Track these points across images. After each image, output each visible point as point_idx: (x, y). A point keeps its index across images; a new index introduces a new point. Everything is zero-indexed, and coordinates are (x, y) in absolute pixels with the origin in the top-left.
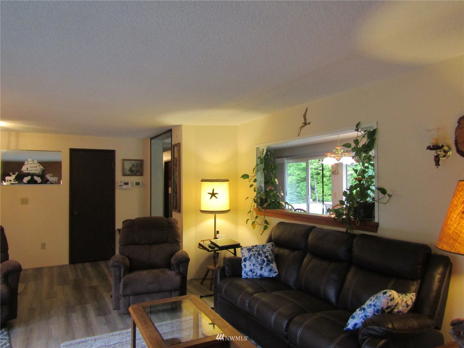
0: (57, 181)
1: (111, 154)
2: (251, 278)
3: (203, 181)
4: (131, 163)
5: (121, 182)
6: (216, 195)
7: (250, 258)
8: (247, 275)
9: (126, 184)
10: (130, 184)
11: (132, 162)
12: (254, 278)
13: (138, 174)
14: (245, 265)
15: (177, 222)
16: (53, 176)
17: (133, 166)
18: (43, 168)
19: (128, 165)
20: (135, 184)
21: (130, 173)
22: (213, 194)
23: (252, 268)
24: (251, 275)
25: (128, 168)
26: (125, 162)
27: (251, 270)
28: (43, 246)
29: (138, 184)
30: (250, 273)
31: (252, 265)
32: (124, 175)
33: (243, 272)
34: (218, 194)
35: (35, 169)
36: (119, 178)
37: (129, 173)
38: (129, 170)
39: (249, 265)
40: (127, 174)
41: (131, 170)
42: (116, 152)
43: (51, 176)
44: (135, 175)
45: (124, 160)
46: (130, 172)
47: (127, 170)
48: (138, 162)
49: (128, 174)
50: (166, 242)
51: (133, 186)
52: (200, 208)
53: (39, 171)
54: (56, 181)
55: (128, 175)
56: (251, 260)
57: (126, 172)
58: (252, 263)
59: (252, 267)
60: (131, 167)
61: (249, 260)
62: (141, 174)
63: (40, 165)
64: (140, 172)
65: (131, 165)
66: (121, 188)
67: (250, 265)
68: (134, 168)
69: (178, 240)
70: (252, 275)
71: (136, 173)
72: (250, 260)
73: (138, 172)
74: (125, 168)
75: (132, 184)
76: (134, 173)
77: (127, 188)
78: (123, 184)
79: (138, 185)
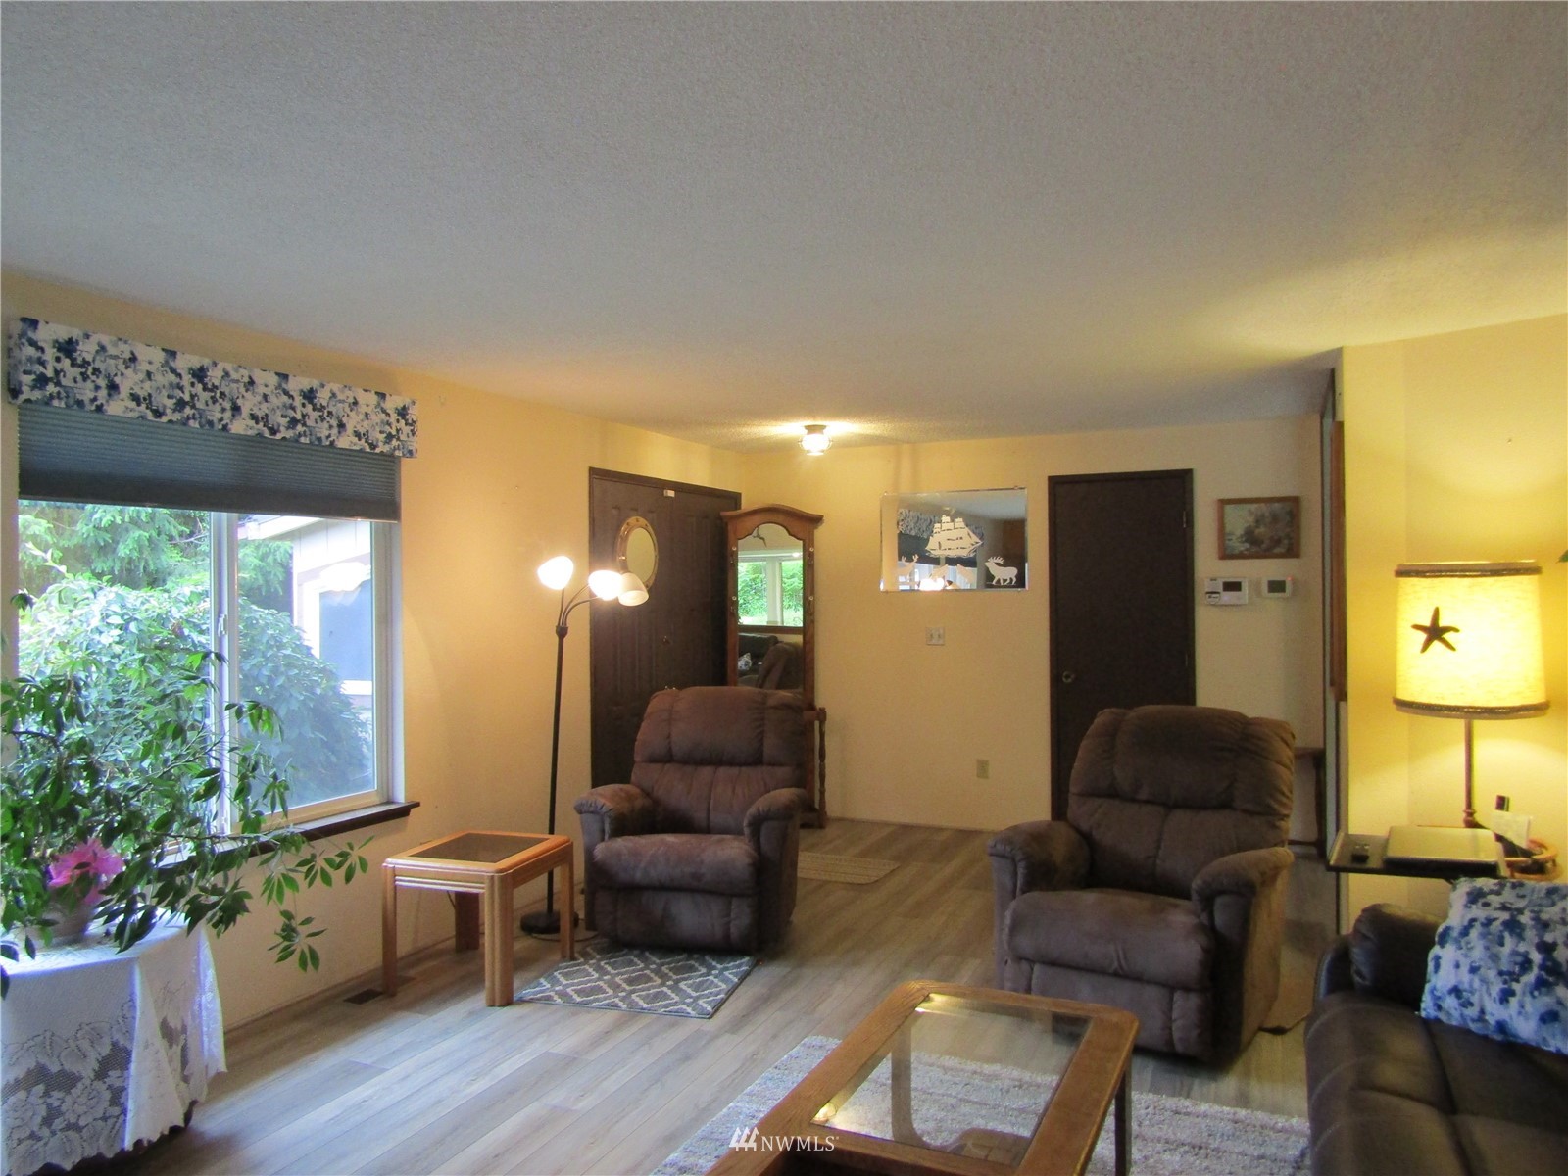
0: (1015, 580)
1: (1178, 483)
2: (1456, 1027)
3: (1404, 572)
4: (1250, 510)
5: (1212, 580)
6: (1447, 636)
7: (1465, 932)
8: (1439, 1008)
9: (1233, 586)
10: (1245, 586)
11: (1253, 507)
12: (1469, 1032)
13: (1277, 550)
14: (1437, 959)
15: (1288, 737)
16: (1005, 565)
17: (1258, 522)
18: (978, 540)
19: (1239, 521)
20: (1265, 587)
21: (1247, 550)
22: (1435, 632)
23: (1461, 982)
24: (1456, 1014)
25: (1239, 532)
26: (1228, 508)
27: (1456, 991)
28: (982, 768)
29: (1276, 587)
30: (1450, 1002)
31: (1468, 967)
32: (1226, 554)
33: (1427, 987)
34: (1456, 630)
35: (960, 543)
36: (1208, 566)
37: (1242, 547)
38: (1241, 536)
39: (1453, 963)
40: (1236, 552)
41: (1250, 536)
42: (1194, 473)
43: (998, 564)
44: (1266, 554)
45: (1223, 503)
46: (1247, 545)
47: (1234, 538)
48: (1277, 505)
49: (1241, 552)
50: (1225, 805)
51: (1259, 593)
52: (1395, 689)
53: (968, 550)
54: (1011, 580)
55: (1241, 556)
56: (1468, 943)
57: (1230, 543)
58: (1466, 956)
59: (1465, 977)
60: (1250, 526)
61: (1457, 941)
62: (1292, 551)
63: (971, 534)
64: (1286, 542)
65: (1251, 520)
66: (1212, 601)
67: (1458, 966)
68: (1262, 530)
69: (1276, 806)
70: (1462, 1015)
71: (1268, 549)
72: (1463, 943)
73: (1278, 542)
74: (1228, 528)
75: (1256, 587)
76: (1264, 546)
77: (1234, 601)
78: (1220, 588)
79: (1278, 591)
